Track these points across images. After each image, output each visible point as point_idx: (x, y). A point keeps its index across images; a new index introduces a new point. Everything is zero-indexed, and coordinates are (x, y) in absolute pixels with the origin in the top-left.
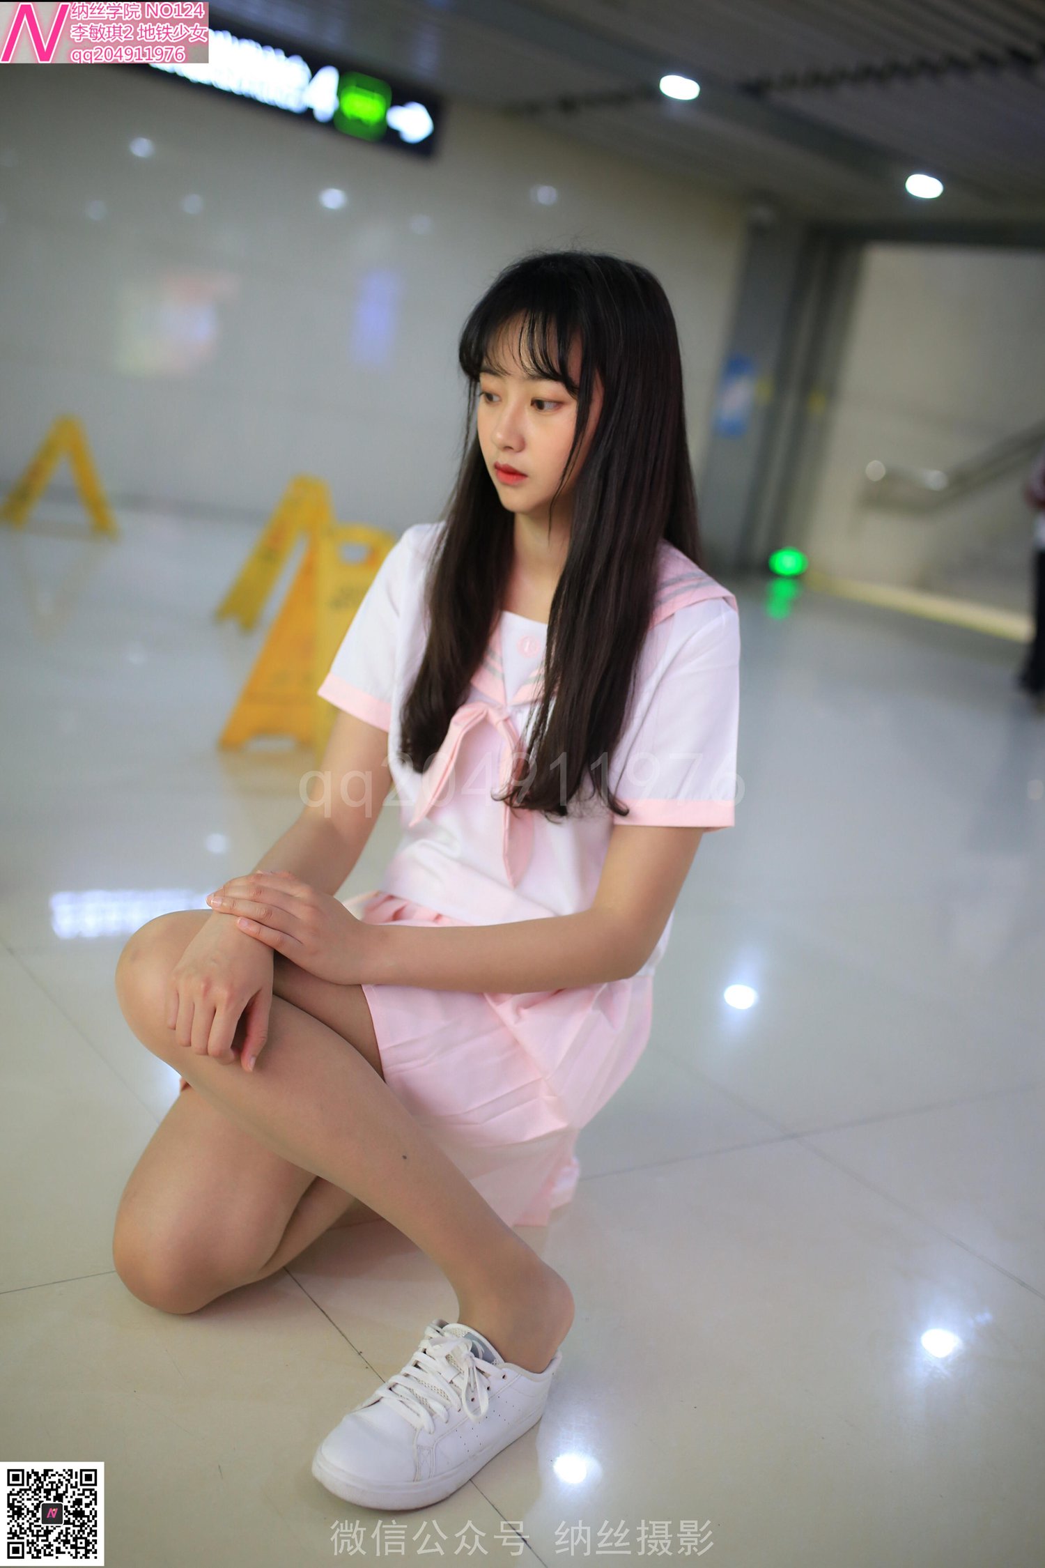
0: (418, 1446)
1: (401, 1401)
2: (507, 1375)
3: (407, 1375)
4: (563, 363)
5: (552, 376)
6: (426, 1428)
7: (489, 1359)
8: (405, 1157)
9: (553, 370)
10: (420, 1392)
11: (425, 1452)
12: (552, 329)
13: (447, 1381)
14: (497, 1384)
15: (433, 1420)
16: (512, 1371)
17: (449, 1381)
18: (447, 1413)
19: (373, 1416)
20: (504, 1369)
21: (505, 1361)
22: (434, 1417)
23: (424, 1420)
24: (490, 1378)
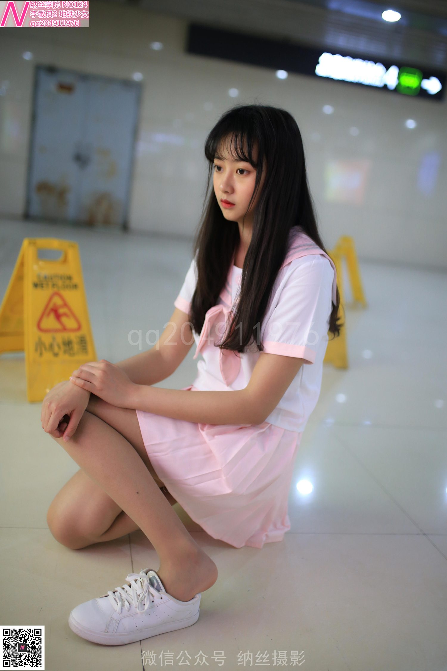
0: (111, 617)
1: (114, 598)
2: (163, 598)
3: (123, 589)
4: (250, 154)
5: (244, 159)
6: (118, 611)
7: (158, 590)
8: (138, 493)
9: (246, 157)
10: (124, 596)
11: (114, 621)
12: (245, 139)
13: (137, 594)
14: (157, 600)
15: (122, 609)
16: (166, 597)
17: (138, 594)
18: (129, 607)
19: (102, 602)
20: (161, 595)
21: (167, 592)
22: (123, 607)
23: (118, 607)
24: (154, 597)
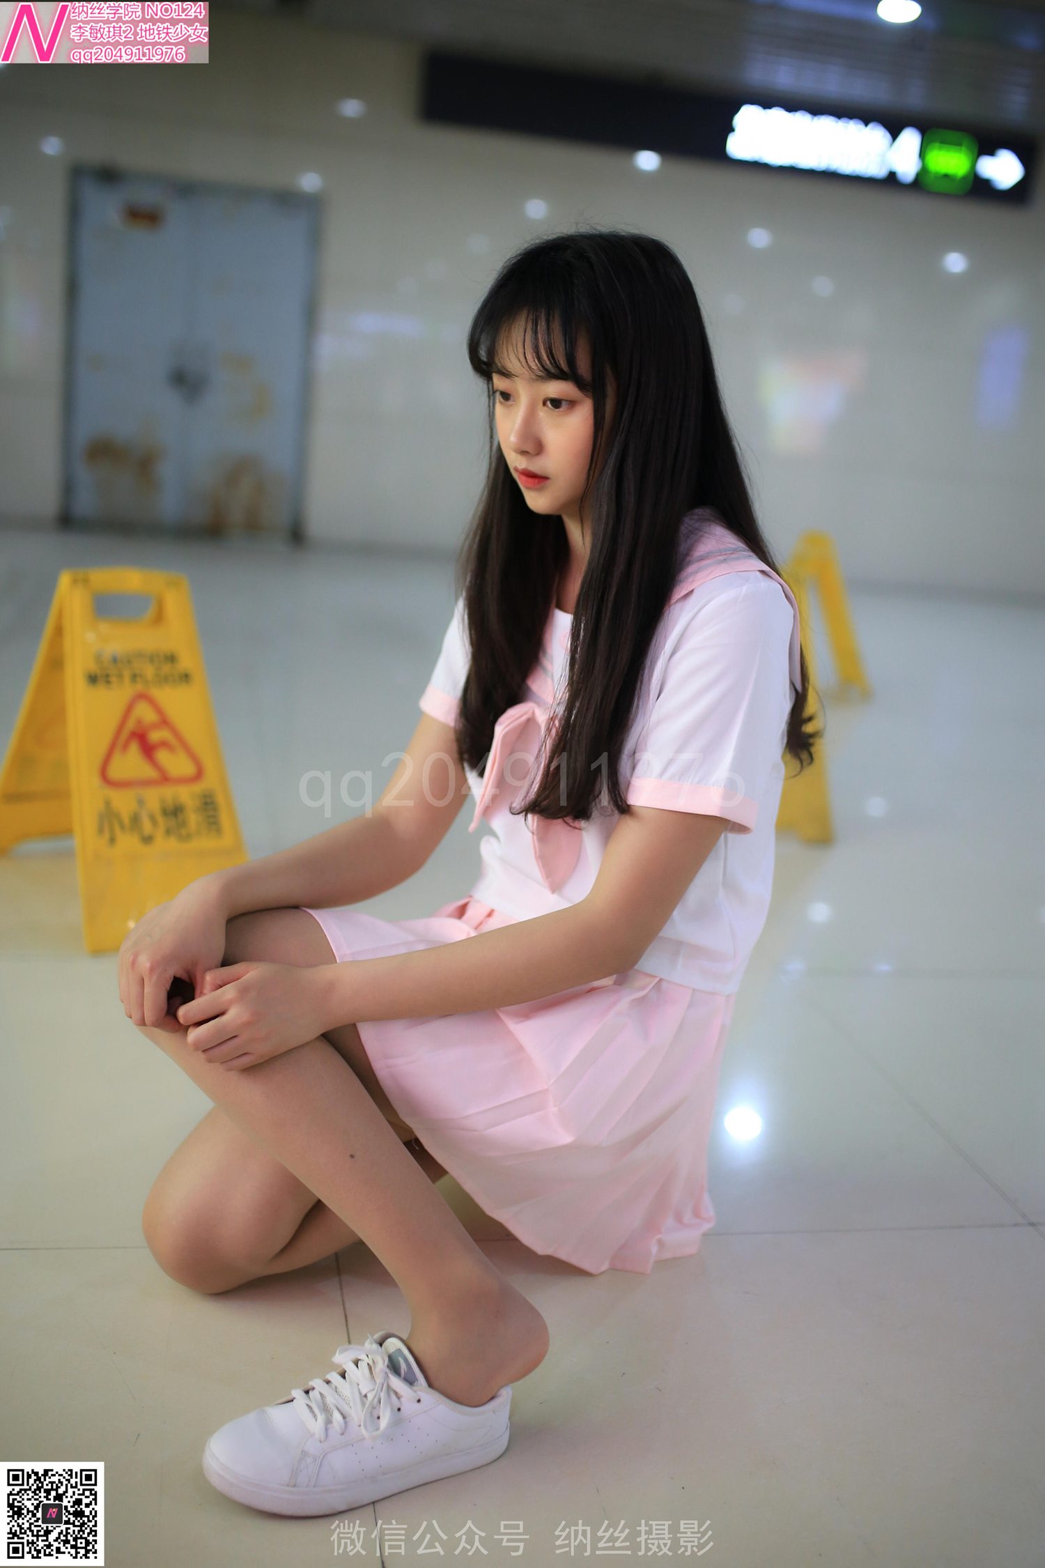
0: (303, 1451)
1: (307, 1405)
2: (422, 1399)
3: (328, 1382)
4: (571, 360)
5: (560, 375)
6: (317, 1436)
7: (410, 1381)
9: (561, 370)
10: (331, 1400)
11: (309, 1460)
12: (557, 327)
13: (360, 1393)
14: (408, 1406)
15: (327, 1430)
16: (430, 1398)
17: (364, 1394)
18: (343, 1425)
19: (279, 1416)
20: (419, 1393)
21: (430, 1385)
22: (329, 1426)
23: (317, 1426)
24: (402, 1399)
